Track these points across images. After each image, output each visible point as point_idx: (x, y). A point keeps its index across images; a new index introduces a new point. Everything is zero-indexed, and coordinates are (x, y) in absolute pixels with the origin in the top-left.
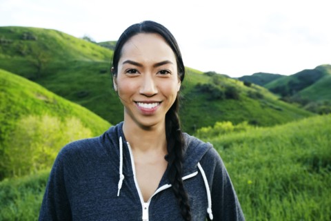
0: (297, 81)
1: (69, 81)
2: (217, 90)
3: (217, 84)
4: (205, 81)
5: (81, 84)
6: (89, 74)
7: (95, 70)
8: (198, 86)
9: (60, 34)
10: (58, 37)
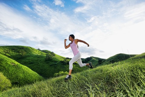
0: (87, 60)
1: (29, 60)
2: (65, 62)
3: (65, 61)
4: (63, 60)
5: (32, 60)
6: (35, 58)
7: (37, 57)
8: (61, 61)
9: (31, 48)
10: (30, 48)
